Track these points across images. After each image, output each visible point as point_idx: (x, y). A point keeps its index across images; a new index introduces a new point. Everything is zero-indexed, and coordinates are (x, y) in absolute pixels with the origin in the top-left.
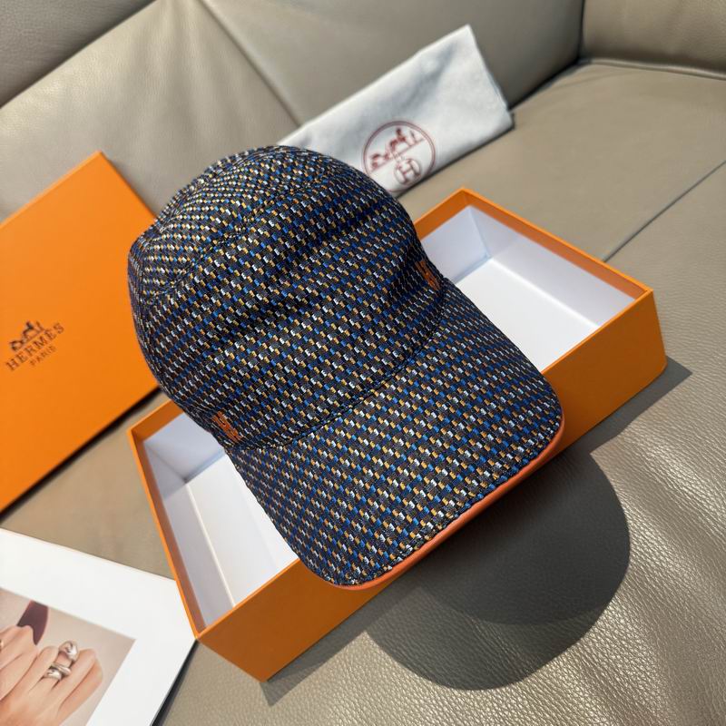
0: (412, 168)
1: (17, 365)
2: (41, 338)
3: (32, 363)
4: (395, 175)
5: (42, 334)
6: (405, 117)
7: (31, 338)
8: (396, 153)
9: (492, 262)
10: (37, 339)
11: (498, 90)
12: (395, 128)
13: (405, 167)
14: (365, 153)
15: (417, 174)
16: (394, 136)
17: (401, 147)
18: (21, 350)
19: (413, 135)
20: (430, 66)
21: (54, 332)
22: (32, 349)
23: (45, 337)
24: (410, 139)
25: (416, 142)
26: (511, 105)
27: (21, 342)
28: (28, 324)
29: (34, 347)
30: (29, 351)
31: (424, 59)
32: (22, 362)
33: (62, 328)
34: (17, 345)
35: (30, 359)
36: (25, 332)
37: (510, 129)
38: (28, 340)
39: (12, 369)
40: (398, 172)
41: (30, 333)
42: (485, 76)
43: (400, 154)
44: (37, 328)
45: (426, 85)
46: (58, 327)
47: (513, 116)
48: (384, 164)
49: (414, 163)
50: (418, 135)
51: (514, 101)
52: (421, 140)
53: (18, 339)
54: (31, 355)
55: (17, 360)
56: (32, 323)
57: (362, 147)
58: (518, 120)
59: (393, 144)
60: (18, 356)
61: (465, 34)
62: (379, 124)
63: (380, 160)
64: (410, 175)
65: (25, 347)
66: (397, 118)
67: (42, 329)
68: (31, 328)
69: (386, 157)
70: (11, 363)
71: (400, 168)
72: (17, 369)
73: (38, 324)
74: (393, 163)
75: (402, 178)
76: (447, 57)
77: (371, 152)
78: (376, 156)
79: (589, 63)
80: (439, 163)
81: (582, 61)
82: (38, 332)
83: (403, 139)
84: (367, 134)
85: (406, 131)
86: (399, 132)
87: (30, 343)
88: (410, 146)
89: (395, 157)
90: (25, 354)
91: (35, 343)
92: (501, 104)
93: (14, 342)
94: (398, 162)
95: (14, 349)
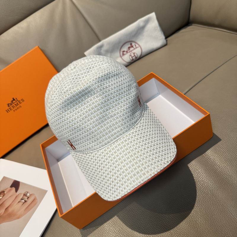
0: (135, 56)
1: (9, 111)
2: (17, 103)
3: (14, 111)
4: (129, 58)
5: (17, 102)
6: (133, 40)
7: (14, 103)
8: (130, 51)
9: (160, 96)
10: (16, 103)
11: (162, 33)
12: (130, 43)
13: (133, 55)
14: (120, 50)
15: (136, 58)
16: (130, 46)
17: (131, 49)
18: (11, 106)
19: (135, 45)
20: (142, 24)
21: (21, 101)
22: (14, 107)
23: (19, 103)
24: (134, 47)
25: (136, 48)
26: (166, 37)
27: (11, 104)
28: (13, 99)
29: (15, 106)
30: (13, 107)
31: (140, 22)
32: (11, 110)
33: (24, 101)
34: (10, 105)
35: (13, 109)
36: (12, 101)
37: (166, 45)
38: (13, 104)
39: (8, 112)
40: (130, 57)
41: (14, 102)
42: (159, 28)
43: (131, 51)
44: (16, 100)
45: (140, 30)
46: (23, 100)
47: (167, 41)
48: (126, 54)
49: (135, 54)
50: (137, 46)
51: (167, 36)
52: (138, 47)
53: (10, 103)
54: (14, 108)
55: (9, 110)
56: (15, 98)
57: (119, 48)
58: (168, 42)
59: (129, 48)
60: (10, 108)
61: (153, 15)
62: (125, 42)
63: (125, 53)
64: (134, 58)
65: (12, 106)
66: (131, 40)
67: (17, 100)
68: (14, 100)
69: (127, 52)
70: (7, 110)
71: (131, 56)
72: (9, 112)
73: (16, 99)
74: (129, 54)
75: (131, 59)
76: (147, 22)
77: (122, 50)
78: (124, 51)
79: (191, 25)
80: (143, 54)
81: (189, 25)
82: (16, 101)
83: (132, 47)
84: (121, 44)
85: (133, 44)
86: (131, 44)
87: (14, 105)
88: (134, 49)
89: (130, 52)
90: (12, 108)
91: (15, 104)
92: (163, 37)
93: (9, 104)
94: (130, 54)
95: (9, 106)
